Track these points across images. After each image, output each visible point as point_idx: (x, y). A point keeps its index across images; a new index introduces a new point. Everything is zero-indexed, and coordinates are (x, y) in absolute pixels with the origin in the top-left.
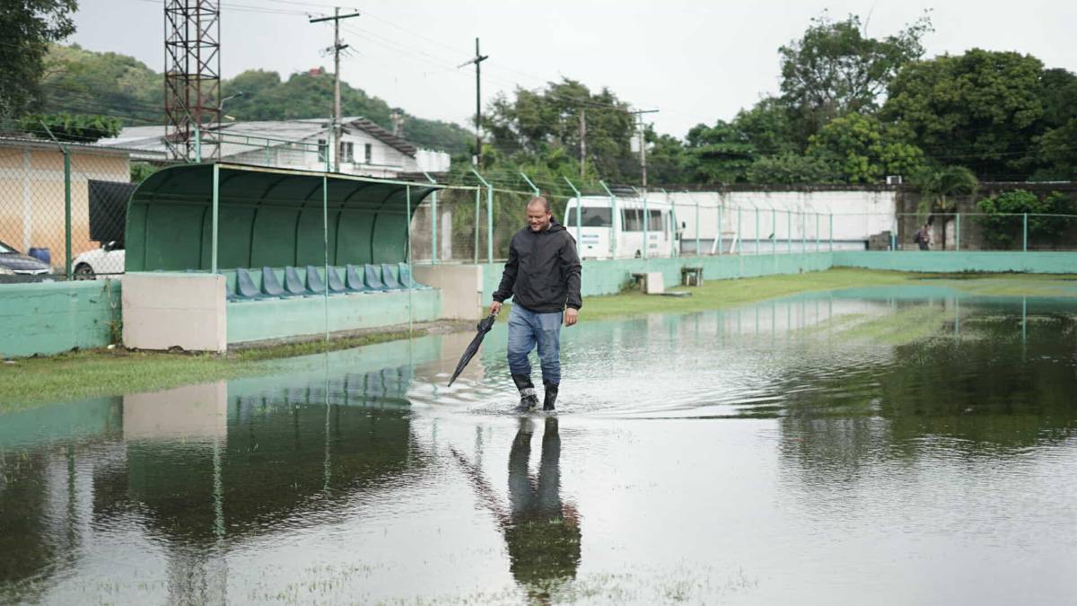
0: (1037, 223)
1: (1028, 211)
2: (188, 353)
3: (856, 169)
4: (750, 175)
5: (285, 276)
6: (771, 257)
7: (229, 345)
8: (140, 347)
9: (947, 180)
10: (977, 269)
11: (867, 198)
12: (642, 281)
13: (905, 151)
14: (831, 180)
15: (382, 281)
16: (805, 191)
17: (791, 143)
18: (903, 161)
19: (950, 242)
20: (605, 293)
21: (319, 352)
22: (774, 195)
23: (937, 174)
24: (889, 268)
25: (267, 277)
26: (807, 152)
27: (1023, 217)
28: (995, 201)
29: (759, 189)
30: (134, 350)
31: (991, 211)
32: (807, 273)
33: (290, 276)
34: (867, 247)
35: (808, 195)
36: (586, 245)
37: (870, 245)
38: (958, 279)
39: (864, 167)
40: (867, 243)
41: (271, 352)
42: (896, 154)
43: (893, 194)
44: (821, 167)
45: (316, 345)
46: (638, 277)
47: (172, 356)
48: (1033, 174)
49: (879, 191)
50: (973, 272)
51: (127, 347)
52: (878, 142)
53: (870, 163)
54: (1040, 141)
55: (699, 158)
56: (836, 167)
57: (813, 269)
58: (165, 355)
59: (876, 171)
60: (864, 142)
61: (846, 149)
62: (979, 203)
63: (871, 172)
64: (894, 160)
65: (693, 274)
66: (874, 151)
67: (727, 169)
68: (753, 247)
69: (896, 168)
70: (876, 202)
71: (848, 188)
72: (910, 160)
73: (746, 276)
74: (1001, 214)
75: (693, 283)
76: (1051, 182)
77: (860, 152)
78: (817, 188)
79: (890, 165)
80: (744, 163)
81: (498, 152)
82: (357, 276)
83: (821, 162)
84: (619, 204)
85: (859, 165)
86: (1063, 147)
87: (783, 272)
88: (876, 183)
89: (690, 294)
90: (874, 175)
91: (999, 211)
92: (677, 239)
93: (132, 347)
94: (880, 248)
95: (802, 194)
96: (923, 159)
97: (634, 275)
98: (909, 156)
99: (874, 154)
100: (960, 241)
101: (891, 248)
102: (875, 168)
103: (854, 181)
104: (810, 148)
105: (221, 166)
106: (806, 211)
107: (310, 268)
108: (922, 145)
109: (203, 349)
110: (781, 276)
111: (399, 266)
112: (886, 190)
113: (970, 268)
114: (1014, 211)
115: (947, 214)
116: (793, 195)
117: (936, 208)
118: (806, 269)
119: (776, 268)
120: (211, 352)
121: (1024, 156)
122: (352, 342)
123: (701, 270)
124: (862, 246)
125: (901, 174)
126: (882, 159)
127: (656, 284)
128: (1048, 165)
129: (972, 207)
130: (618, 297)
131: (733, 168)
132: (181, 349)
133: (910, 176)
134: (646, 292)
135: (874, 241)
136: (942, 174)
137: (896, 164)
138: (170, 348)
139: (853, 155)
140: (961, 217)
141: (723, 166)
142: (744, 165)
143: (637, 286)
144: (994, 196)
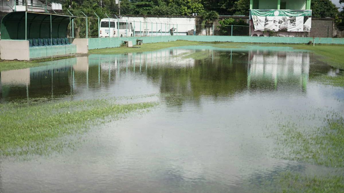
0: (235, 28)
1: (233, 24)
2: (19, 61)
3: (184, 11)
4: (152, 12)
5: (38, 41)
6: (160, 37)
7: (30, 59)
8: (6, 59)
9: (210, 15)
10: (218, 41)
11: (187, 20)
12: (127, 43)
13: (198, 6)
14: (176, 14)
15: (61, 42)
16: (169, 17)
17: (164, 2)
18: (197, 8)
19: (211, 33)
20: (116, 47)
21: (50, 61)
22: (160, 18)
23: (207, 13)
24: (193, 40)
25: (34, 41)
26: (169, 5)
27: (231, 26)
28: (224, 21)
29: (156, 17)
30: (4, 60)
31: (223, 24)
32: (170, 42)
33: (39, 41)
34: (187, 34)
35: (170, 18)
36: (107, 33)
37: (188, 34)
38: (213, 44)
39: (186, 10)
40: (187, 33)
41: (39, 61)
42: (196, 6)
43: (195, 19)
44: (173, 10)
45: (49, 59)
46: (125, 42)
47: (15, 62)
48: (235, 13)
49: (191, 18)
50: (217, 42)
51: (2, 59)
52: (190, 3)
53: (188, 9)
54: (237, 3)
55: (136, 6)
56: (178, 10)
57: (172, 41)
58: (13, 61)
59: (189, 11)
60: (186, 3)
61: (181, 4)
62: (219, 22)
63: (188, 12)
64: (195, 8)
65: (140, 42)
66: (189, 5)
67: (144, 10)
68: (155, 34)
69: (195, 10)
70: (190, 21)
71: (182, 17)
72: (199, 8)
73: (154, 42)
74: (226, 25)
75: (140, 44)
76: (239, 16)
77: (185, 5)
78: (172, 17)
79: (194, 10)
80: (150, 8)
81: (77, 4)
82: (55, 41)
83: (173, 8)
84: (116, 21)
85: (185, 9)
86: (244, 6)
87: (164, 41)
88: (190, 15)
89: (140, 47)
90: (189, 13)
91: (225, 24)
92: (132, 31)
93: (3, 59)
94: (191, 35)
95: (168, 18)
96: (203, 8)
97: (124, 42)
98: (199, 7)
99: (189, 6)
100: (214, 33)
101: (194, 35)
102: (189, 10)
103: (183, 14)
104: (170, 4)
105: (27, 12)
106: (170, 23)
107: (44, 39)
108: (203, 4)
109: (23, 60)
110: (164, 43)
111: (65, 39)
112: (193, 18)
113: (216, 41)
114: (229, 24)
115: (210, 25)
116: (166, 18)
117: (207, 23)
118: (170, 41)
119: (162, 40)
120: (26, 61)
121: (233, 7)
122: (58, 59)
123: (142, 40)
124: (186, 34)
125: (197, 12)
126: (191, 8)
127: (130, 44)
128: (239, 10)
129: (217, 23)
130: (120, 48)
131: (147, 10)
132: (17, 60)
133: (199, 13)
134: (128, 47)
135: (189, 33)
136: (209, 13)
137: (195, 9)
138: (14, 60)
139: (183, 6)
140: (214, 26)
141: (143, 9)
142: (150, 9)
143: (125, 45)
144: (223, 20)
